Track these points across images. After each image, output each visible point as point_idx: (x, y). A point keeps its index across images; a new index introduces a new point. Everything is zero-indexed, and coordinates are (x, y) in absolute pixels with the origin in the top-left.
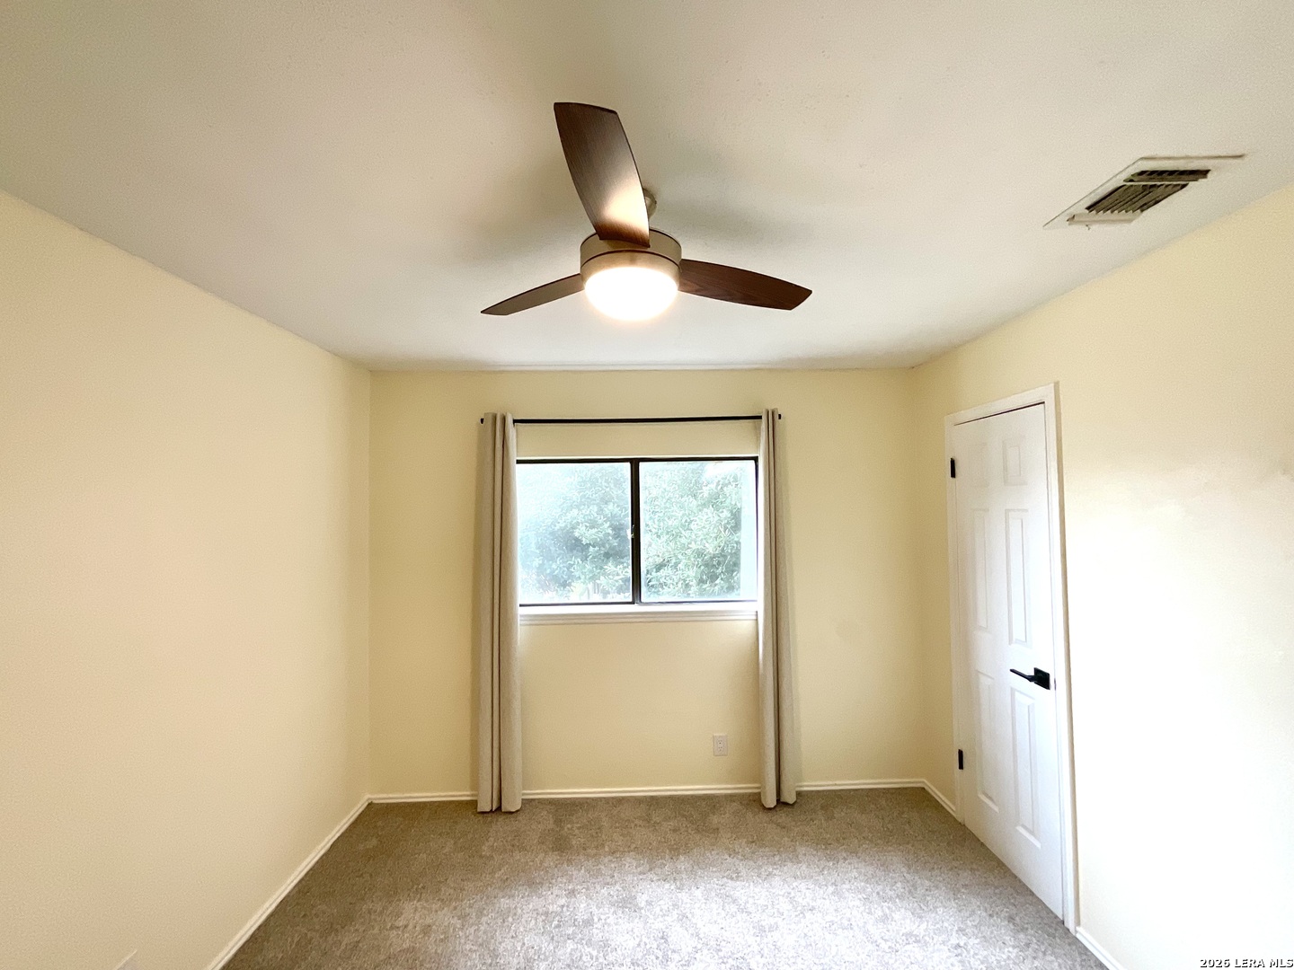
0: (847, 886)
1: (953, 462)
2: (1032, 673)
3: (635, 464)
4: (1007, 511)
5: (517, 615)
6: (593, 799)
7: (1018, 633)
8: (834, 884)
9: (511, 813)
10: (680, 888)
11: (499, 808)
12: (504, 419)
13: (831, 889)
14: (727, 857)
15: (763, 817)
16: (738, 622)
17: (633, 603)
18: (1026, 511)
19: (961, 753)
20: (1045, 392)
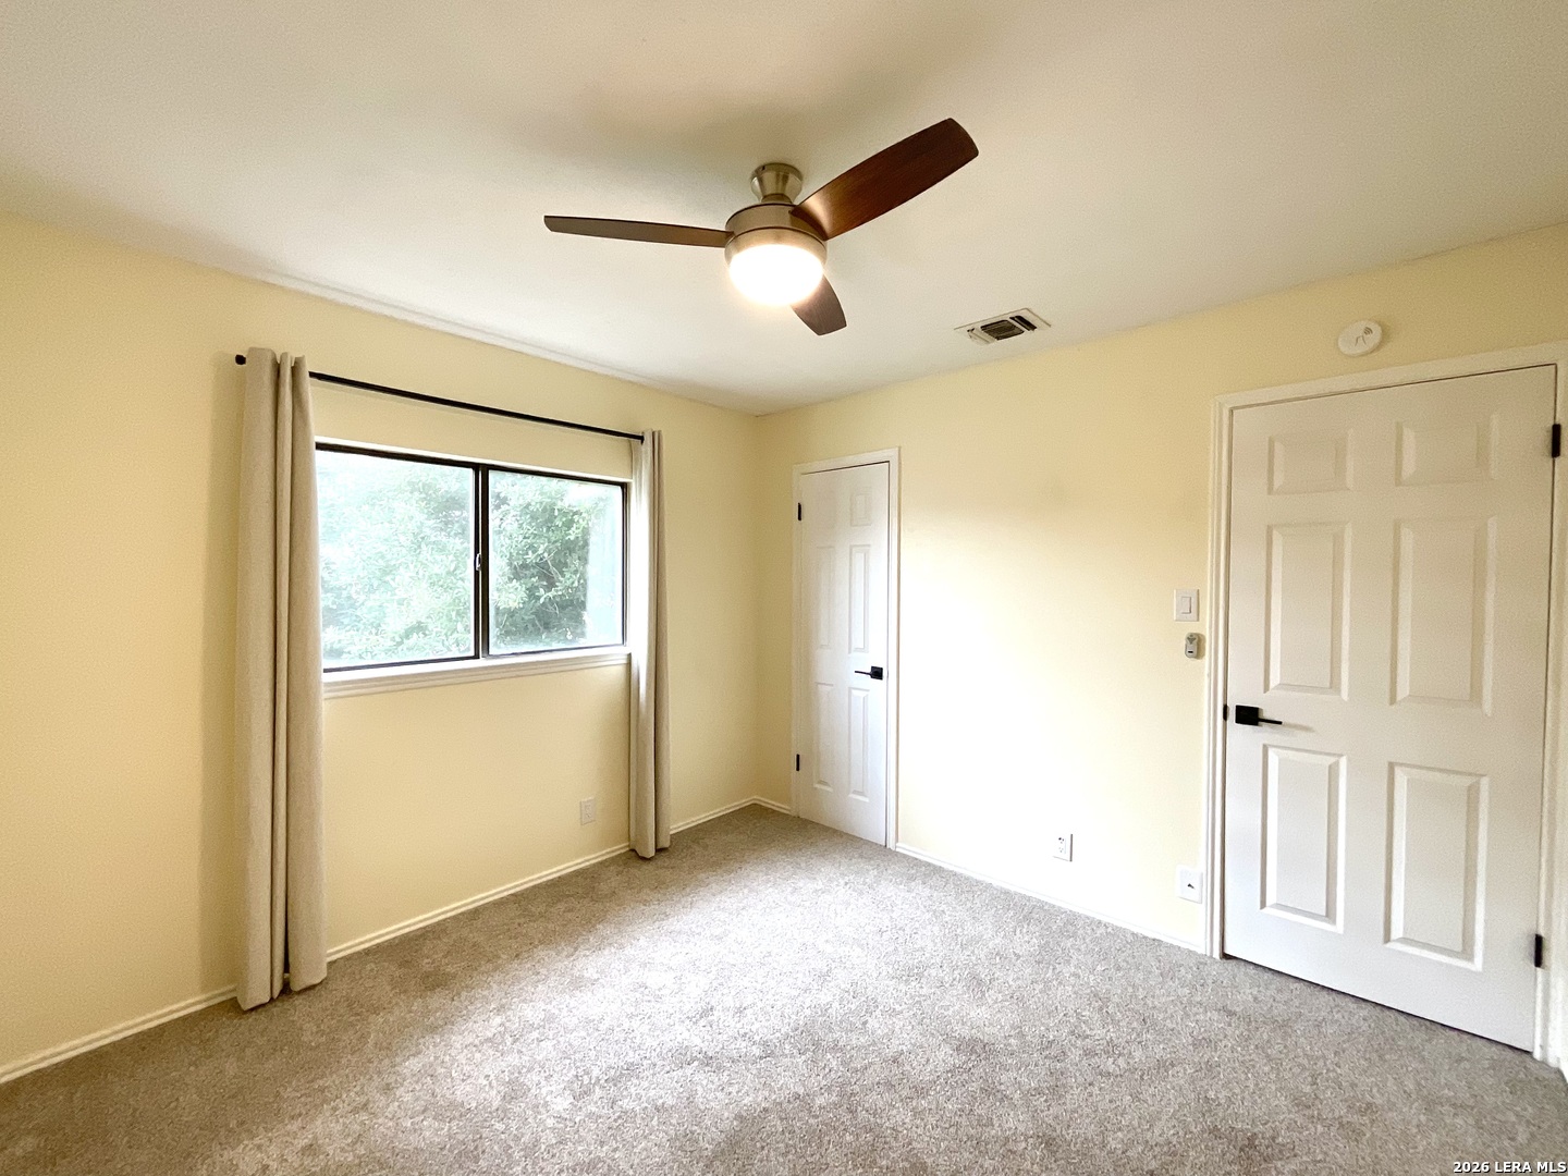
0: (755, 884)
1: (800, 506)
2: (869, 671)
3: (482, 471)
4: (851, 547)
5: (320, 682)
6: (438, 923)
7: (858, 642)
8: (745, 886)
9: (313, 987)
10: (622, 947)
11: (286, 989)
12: (295, 370)
13: (746, 891)
14: (643, 907)
15: (648, 868)
16: (608, 668)
17: (476, 657)
18: (869, 546)
19: (798, 756)
20: (890, 454)
